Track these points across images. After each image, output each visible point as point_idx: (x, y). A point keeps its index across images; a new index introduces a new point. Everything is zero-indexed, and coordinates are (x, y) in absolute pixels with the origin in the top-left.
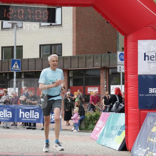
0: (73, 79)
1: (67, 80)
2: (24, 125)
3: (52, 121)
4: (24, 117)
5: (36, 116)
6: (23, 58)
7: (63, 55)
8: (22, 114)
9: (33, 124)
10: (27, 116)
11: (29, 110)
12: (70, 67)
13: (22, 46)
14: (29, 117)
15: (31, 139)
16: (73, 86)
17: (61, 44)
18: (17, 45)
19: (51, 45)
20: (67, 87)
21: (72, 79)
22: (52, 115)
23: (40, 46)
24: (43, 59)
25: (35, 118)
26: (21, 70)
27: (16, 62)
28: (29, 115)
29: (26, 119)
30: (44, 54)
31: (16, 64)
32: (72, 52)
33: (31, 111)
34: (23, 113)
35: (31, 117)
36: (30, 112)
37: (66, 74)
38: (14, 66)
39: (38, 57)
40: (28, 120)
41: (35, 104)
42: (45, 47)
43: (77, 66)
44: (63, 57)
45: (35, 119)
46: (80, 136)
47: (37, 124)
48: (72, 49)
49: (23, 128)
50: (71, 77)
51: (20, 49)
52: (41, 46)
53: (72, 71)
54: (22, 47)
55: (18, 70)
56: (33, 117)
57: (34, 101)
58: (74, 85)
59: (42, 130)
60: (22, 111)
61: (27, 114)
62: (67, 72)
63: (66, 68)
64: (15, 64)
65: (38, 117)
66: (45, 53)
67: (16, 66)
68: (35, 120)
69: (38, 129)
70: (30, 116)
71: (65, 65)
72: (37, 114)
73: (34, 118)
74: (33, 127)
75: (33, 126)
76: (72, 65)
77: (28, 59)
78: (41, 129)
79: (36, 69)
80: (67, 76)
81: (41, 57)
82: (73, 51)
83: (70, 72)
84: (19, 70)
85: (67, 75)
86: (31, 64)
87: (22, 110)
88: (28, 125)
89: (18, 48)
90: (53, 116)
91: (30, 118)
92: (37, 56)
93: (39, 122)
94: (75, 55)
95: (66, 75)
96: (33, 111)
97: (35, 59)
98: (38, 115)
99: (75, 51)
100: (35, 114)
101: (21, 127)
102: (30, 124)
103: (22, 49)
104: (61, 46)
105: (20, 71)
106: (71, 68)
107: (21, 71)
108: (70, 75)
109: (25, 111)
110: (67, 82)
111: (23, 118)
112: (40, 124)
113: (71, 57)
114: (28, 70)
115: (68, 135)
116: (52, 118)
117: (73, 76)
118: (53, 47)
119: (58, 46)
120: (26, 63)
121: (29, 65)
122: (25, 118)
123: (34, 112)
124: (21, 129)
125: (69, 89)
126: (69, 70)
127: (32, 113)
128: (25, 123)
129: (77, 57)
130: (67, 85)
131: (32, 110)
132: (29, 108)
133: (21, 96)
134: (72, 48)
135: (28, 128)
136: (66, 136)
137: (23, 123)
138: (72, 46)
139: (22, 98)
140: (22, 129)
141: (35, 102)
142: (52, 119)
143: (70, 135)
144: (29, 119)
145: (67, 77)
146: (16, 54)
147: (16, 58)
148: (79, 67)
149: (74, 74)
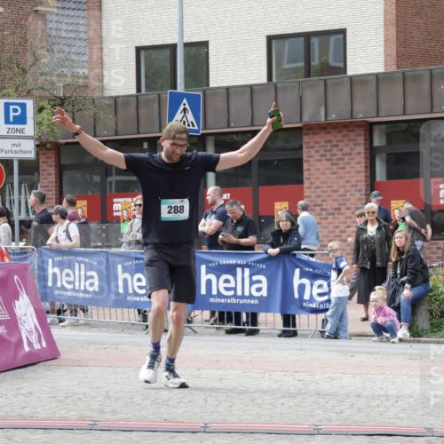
0: (388, 154)
1: (366, 158)
2: (215, 321)
3: (314, 306)
4: (214, 292)
5: (259, 290)
6: (212, 85)
7: (350, 72)
8: (209, 282)
9: (247, 317)
10: (227, 289)
11: (231, 270)
12: (374, 114)
13: (205, 44)
14: (232, 293)
15: (238, 371)
16: (388, 179)
17: (343, 32)
18: (187, 40)
19: (307, 36)
20: (367, 186)
21: (384, 155)
22: (312, 285)
23: (270, 39)
24: (279, 85)
25: (255, 294)
26: (205, 128)
27: (185, 101)
28: (232, 285)
29: (223, 301)
30: (286, 66)
31: (185, 110)
32: (382, 59)
33: (239, 270)
34: (213, 277)
35: (239, 293)
36: (235, 275)
37: (363, 137)
38: (179, 116)
39: (264, 80)
40: (229, 301)
41: (251, 247)
42: (287, 44)
43: (399, 109)
44: (351, 78)
45: (254, 298)
46: (411, 357)
47: (261, 317)
48: (381, 49)
49: (214, 331)
50: (379, 149)
51: (198, 52)
52: (274, 42)
53: (384, 127)
54: (207, 47)
55: (191, 127)
56: (247, 293)
57: (247, 237)
58: (390, 176)
59: (280, 336)
60: (207, 273)
61: (227, 281)
62: (365, 131)
63: (361, 115)
64: (182, 107)
65: (264, 293)
66: (288, 63)
67: (185, 116)
68: (253, 302)
69: (267, 335)
70: (235, 289)
71: (357, 107)
72: (260, 282)
73: (251, 297)
74: (246, 327)
75: (247, 323)
76: (383, 105)
77: (228, 89)
78: (279, 332)
79: (255, 123)
80: (365, 144)
81: (274, 80)
82: (387, 56)
83: (376, 128)
84: (196, 128)
85: (366, 140)
86: (239, 104)
87: (207, 267)
88: (229, 320)
89: (194, 49)
90: (315, 287)
91: (235, 296)
92: (258, 75)
93: (267, 310)
94: (393, 68)
95: (363, 142)
96: (247, 271)
97: (251, 87)
98: (264, 285)
99: (394, 53)
100: (252, 283)
101: (207, 327)
102: (238, 315)
103: (207, 53)
104: (341, 36)
105: (198, 131)
106: (378, 116)
107: (201, 132)
108: (377, 142)
109: (219, 270)
110: (366, 167)
111: (214, 296)
112: (270, 316)
113: (377, 75)
114: (229, 126)
115: (368, 353)
116: (314, 293)
117: (387, 144)
118: (315, 41)
119: (333, 39)
120: (220, 103)
121: (232, 108)
122: (220, 295)
123: (251, 276)
124: (206, 334)
125: (375, 192)
126: (372, 125)
127: (243, 279)
128: (221, 314)
129: (400, 75)
130: (366, 177)
131: (243, 267)
132: (232, 261)
133: (203, 220)
134: (382, 43)
135: (230, 332)
136: (362, 357)
137: (213, 314)
138: (382, 37)
139: (205, 225)
140: (211, 335)
141: (251, 239)
142: (312, 299)
143: (377, 354)
144: (234, 301)
145: (366, 149)
146: (183, 72)
147: (183, 86)
148: (408, 112)
149: (390, 137)
